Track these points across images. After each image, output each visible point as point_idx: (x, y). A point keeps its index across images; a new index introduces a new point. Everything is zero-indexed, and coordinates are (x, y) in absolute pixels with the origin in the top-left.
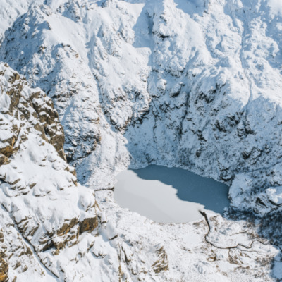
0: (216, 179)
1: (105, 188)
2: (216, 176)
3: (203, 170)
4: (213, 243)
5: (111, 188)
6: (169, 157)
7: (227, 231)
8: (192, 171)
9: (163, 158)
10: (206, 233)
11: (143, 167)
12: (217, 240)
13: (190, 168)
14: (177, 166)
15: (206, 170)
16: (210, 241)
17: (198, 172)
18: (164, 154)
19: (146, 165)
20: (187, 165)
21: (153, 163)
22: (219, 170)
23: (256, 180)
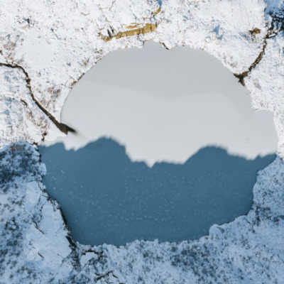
0: (110, 247)
1: (254, 72)
2: (114, 254)
3: (145, 255)
4: (10, 69)
5: (245, 79)
6: (235, 251)
7: (5, 107)
8: (167, 245)
9: (244, 242)
10: (32, 83)
11: (256, 186)
12: (7, 78)
13: (174, 250)
14: (203, 240)
15: (140, 257)
16: (16, 70)
17: (153, 246)
18: (250, 253)
19: (258, 199)
20: (184, 253)
21: (252, 214)
22: (116, 273)
23: (21, 263)
